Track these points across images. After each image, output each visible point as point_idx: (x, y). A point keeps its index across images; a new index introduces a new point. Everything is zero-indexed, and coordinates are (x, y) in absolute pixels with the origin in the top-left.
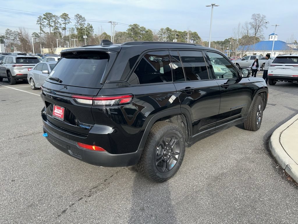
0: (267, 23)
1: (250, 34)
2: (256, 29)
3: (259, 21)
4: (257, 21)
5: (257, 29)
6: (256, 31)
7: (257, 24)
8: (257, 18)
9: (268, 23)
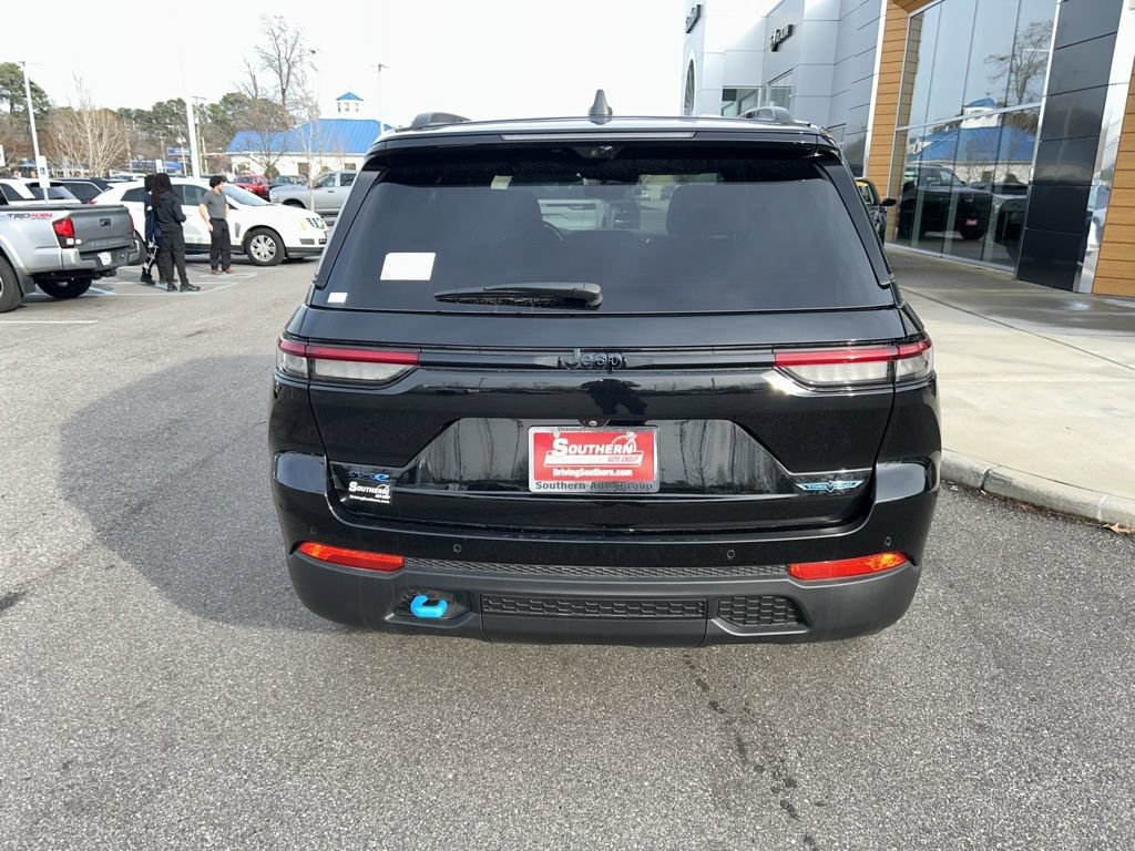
0: (314, 52)
1: (263, 89)
2: (281, 71)
3: (286, 41)
4: (278, 41)
5: (285, 71)
6: (285, 81)
7: (282, 55)
8: (277, 32)
9: (317, 52)
